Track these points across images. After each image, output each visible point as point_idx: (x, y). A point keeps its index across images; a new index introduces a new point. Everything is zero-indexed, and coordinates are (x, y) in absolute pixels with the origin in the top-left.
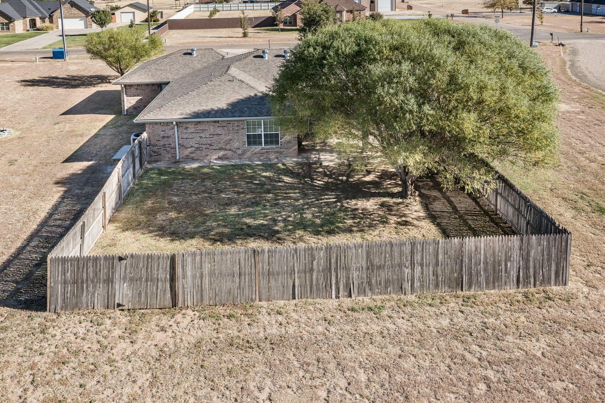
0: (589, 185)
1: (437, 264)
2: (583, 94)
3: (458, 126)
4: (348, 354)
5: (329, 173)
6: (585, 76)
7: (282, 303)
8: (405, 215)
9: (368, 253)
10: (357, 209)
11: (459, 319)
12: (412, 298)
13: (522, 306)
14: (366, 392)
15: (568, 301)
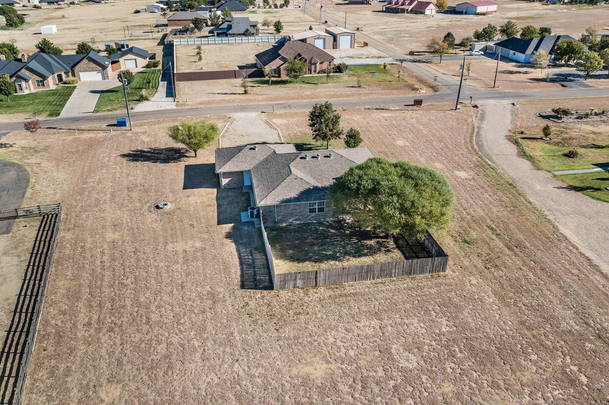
0: (464, 228)
1: (403, 268)
2: (477, 163)
3: (413, 221)
4: (377, 296)
5: (351, 227)
6: (483, 145)
7: (352, 283)
8: (387, 247)
9: (381, 266)
10: (367, 245)
11: (410, 284)
12: (394, 279)
13: (430, 279)
14: (385, 305)
15: (445, 277)
